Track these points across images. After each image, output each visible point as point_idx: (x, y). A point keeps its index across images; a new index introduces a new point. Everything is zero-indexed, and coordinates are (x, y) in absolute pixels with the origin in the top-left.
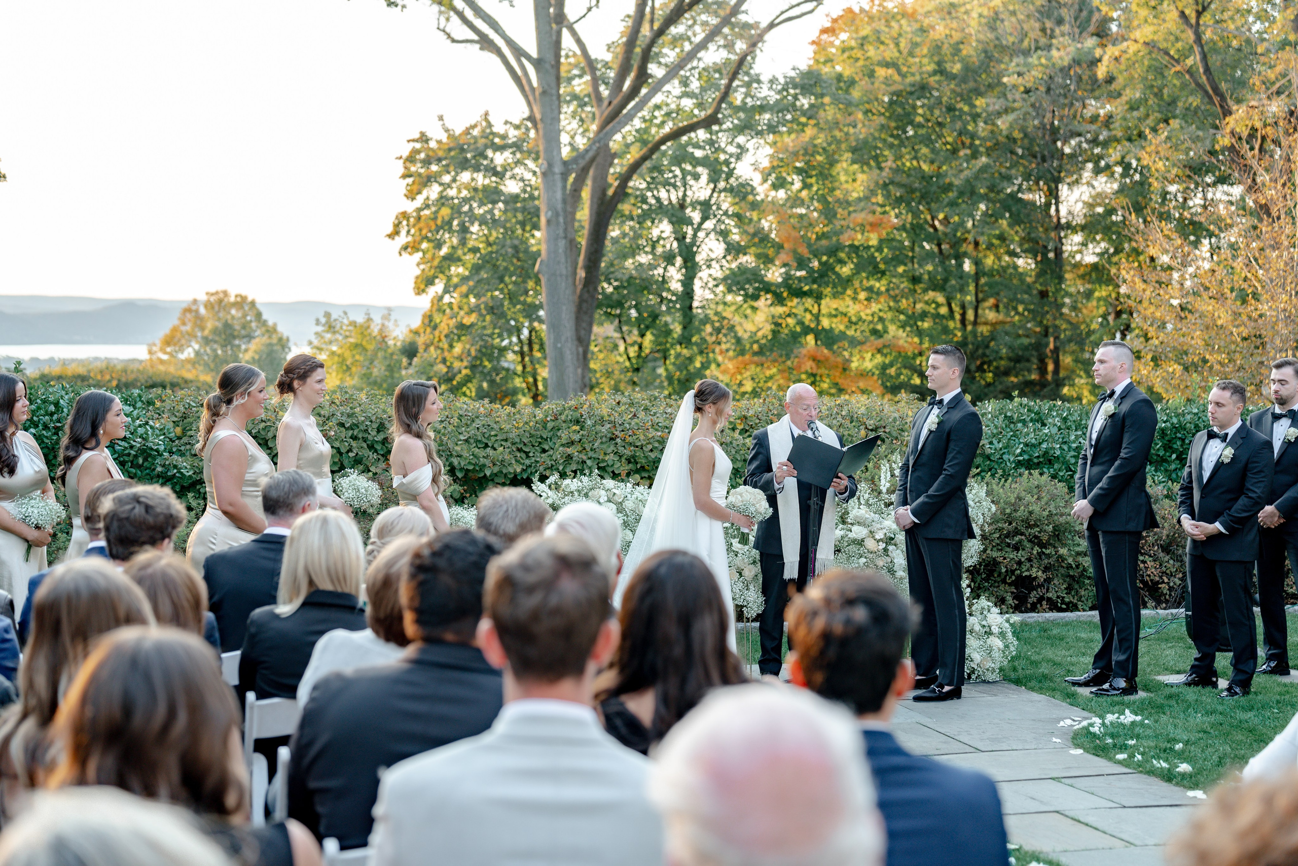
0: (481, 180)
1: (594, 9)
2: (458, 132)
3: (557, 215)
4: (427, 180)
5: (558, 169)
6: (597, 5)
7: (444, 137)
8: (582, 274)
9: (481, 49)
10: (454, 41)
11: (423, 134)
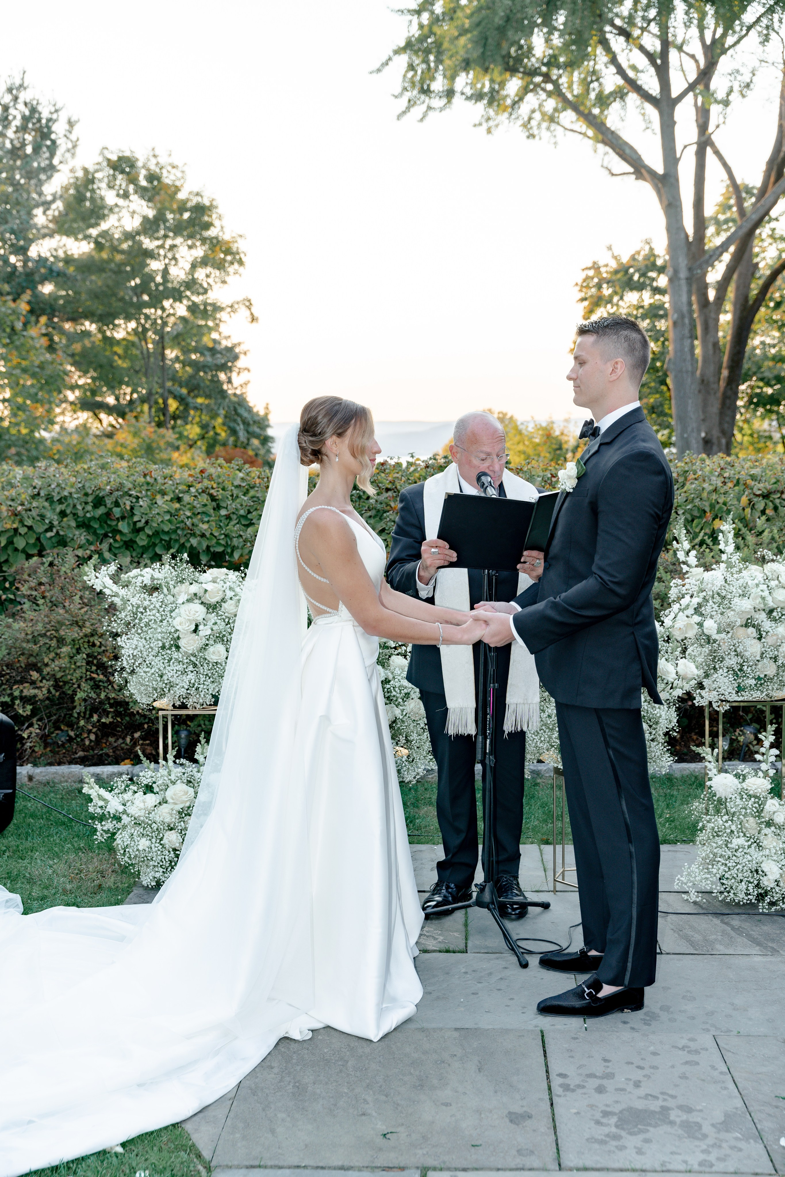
0: (647, 298)
1: (722, 126)
2: (625, 259)
3: (682, 316)
4: (598, 301)
5: (683, 274)
6: (724, 123)
7: (613, 265)
8: (725, 373)
9: (637, 179)
10: (613, 175)
11: (595, 263)
